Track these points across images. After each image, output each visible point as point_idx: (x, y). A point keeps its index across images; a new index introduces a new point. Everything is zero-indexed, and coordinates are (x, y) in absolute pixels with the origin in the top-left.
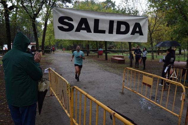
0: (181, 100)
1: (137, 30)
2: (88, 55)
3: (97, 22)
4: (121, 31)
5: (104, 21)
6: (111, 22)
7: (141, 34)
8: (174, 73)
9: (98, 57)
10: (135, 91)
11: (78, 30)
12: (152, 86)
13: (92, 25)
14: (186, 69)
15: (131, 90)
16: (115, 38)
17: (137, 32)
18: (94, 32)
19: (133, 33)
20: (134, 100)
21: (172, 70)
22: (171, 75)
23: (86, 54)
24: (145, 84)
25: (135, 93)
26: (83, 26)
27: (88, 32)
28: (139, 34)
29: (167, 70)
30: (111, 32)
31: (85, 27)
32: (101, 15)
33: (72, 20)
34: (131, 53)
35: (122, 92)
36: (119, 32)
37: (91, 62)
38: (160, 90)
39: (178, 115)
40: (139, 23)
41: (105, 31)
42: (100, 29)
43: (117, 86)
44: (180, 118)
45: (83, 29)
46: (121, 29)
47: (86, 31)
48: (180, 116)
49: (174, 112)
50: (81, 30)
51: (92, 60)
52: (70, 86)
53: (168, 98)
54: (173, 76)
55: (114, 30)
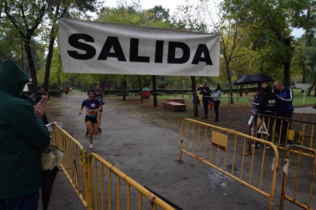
0: (272, 169)
1: (203, 55)
2: (124, 99)
3: (134, 42)
4: (175, 58)
5: (146, 41)
7: (209, 62)
8: (263, 126)
9: (142, 102)
10: (200, 158)
11: (103, 57)
13: (126, 48)
14: (282, 119)
15: (193, 155)
16: (165, 69)
17: (202, 60)
18: (130, 61)
19: (195, 62)
20: (199, 172)
22: (258, 129)
23: (122, 97)
25: (200, 160)
26: (112, 51)
27: (119, 60)
28: (205, 63)
30: (159, 59)
31: (114, 52)
32: (141, 32)
33: (92, 40)
34: (196, 94)
35: (179, 159)
36: (172, 60)
37: (130, 110)
39: (268, 195)
40: (205, 45)
41: (149, 58)
42: (139, 55)
43: (171, 150)
44: (272, 199)
45: (112, 55)
46: (175, 55)
47: (116, 59)
48: (271, 197)
49: (262, 190)
50: (108, 58)
51: (132, 107)
52: (86, 153)
53: (252, 166)
54: (261, 130)
55: (163, 57)
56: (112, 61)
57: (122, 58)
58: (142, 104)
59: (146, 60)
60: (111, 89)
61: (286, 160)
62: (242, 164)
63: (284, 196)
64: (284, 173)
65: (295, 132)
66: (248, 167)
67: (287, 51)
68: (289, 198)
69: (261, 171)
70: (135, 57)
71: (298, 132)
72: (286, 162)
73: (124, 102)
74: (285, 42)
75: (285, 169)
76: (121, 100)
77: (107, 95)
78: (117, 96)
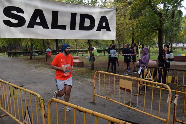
1: (104, 25)
2: (31, 58)
3: (55, 14)
4: (85, 26)
5: (64, 13)
6: (74, 16)
7: (109, 30)
8: (149, 74)
9: (47, 60)
10: (110, 99)
11: (31, 25)
12: (131, 91)
13: (49, 18)
14: (162, 69)
15: (105, 98)
17: (104, 28)
18: (52, 28)
19: (99, 29)
20: (109, 110)
21: (146, 70)
22: (146, 76)
23: (29, 57)
24: (123, 89)
25: (111, 101)
26: (38, 20)
27: (44, 28)
28: (106, 30)
29: (140, 71)
30: (73, 27)
31: (39, 21)
32: (60, 6)
33: (22, 12)
34: (92, 53)
35: (93, 102)
36: (82, 27)
37: (39, 66)
38: (135, 95)
39: (165, 120)
40: (106, 17)
41: (66, 26)
42: (59, 24)
43: (83, 96)
44: (168, 122)
45: (38, 24)
46: (85, 24)
47: (41, 27)
48: (167, 121)
49: (160, 117)
50: (35, 26)
51: (39, 64)
52: (43, 99)
53: (144, 103)
54: (148, 77)
55: (76, 25)
56: (39, 29)
57: (45, 26)
58: (47, 62)
59: (64, 27)
60: (18, 51)
61: (176, 95)
62: (137, 102)
63: (175, 120)
64: (175, 104)
65: (172, 77)
66: (142, 103)
67: (160, 21)
68: (179, 121)
69: (151, 106)
70: (55, 26)
71: (174, 77)
72: (176, 97)
73: (31, 60)
74: (159, 15)
75: (176, 101)
76: (29, 59)
77: (15, 55)
78: (24, 56)
